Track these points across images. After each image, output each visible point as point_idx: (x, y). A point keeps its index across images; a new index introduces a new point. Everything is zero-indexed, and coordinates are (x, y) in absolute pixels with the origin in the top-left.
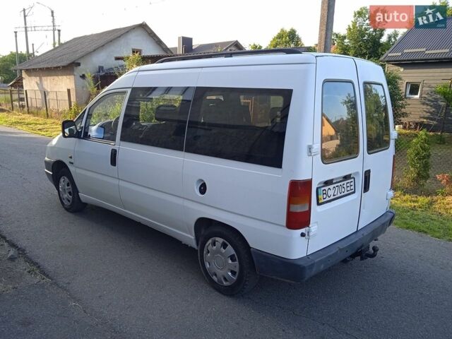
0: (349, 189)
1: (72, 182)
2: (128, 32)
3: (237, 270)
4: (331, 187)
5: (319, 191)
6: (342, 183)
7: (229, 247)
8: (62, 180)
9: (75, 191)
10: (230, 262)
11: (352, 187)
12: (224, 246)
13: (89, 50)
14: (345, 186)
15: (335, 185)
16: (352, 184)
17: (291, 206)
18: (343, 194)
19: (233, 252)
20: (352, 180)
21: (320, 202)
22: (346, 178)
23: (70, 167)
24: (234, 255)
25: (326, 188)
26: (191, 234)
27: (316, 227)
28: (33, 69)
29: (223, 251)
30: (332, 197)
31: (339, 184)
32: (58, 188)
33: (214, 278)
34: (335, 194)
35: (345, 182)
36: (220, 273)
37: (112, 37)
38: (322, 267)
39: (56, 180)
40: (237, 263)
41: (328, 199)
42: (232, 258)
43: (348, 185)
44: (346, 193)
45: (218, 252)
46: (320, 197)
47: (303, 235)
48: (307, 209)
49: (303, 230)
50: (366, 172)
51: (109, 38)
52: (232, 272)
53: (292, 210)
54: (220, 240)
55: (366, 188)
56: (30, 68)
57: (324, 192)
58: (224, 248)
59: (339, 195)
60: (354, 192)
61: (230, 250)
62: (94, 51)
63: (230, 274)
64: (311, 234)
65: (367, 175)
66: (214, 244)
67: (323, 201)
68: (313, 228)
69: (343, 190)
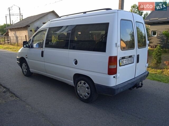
0: (131, 61)
1: (27, 65)
2: (47, 14)
3: (90, 92)
4: (125, 60)
5: (120, 60)
6: (128, 59)
7: (86, 84)
8: (23, 64)
9: (28, 68)
10: (87, 89)
11: (133, 61)
12: (85, 84)
13: (33, 21)
15: (126, 59)
16: (133, 59)
17: (110, 66)
18: (129, 63)
20: (133, 58)
22: (130, 57)
23: (27, 59)
24: (88, 87)
25: (123, 60)
26: (72, 81)
28: (12, 28)
29: (84, 86)
30: (125, 64)
31: (127, 59)
32: (22, 68)
33: (81, 96)
34: (126, 62)
35: (130, 59)
36: (83, 94)
37: (42, 16)
38: (122, 90)
39: (21, 65)
40: (89, 90)
41: (123, 64)
42: (88, 88)
44: (130, 63)
45: (82, 86)
46: (120, 63)
47: (114, 77)
48: (116, 67)
49: (114, 75)
50: (137, 55)
51: (40, 17)
53: (110, 68)
54: (83, 82)
55: (138, 61)
56: (11, 28)
58: (85, 85)
59: (128, 63)
60: (133, 63)
62: (35, 21)
63: (87, 94)
64: (117, 77)
65: (138, 56)
66: (81, 83)
67: (121, 65)
68: (118, 74)
69: (129, 61)
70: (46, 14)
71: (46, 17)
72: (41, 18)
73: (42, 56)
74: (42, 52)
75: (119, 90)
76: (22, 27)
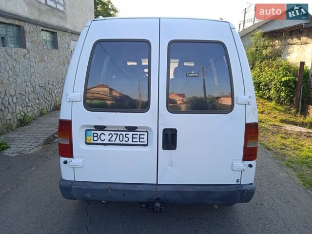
0: (134, 140)
4: (107, 133)
6: (124, 133)
11: (145, 140)
16: (145, 137)
18: (124, 142)
25: (99, 133)
27: (81, 160)
30: (106, 142)
31: (119, 133)
34: (113, 139)
35: (131, 133)
41: (99, 141)
43: (135, 136)
44: (130, 142)
47: (65, 162)
48: (68, 143)
55: (169, 146)
57: (96, 135)
59: (118, 142)
60: (146, 145)
65: (169, 133)
67: (92, 142)
69: (127, 139)
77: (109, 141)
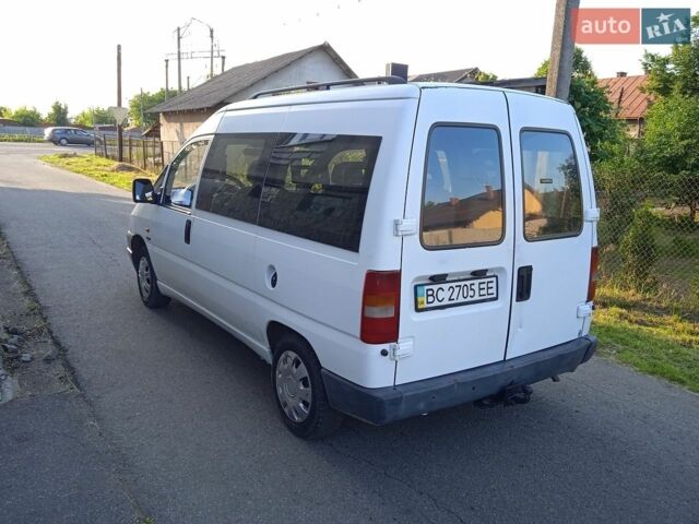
0: (482, 292)
1: (150, 267)
2: (300, 58)
3: (309, 400)
4: (445, 286)
5: (420, 290)
6: (468, 283)
7: (302, 365)
8: (141, 262)
9: (153, 279)
10: (302, 387)
11: (494, 291)
12: (297, 363)
13: (246, 84)
14: (476, 287)
15: (454, 284)
16: (494, 285)
17: (367, 308)
18: (469, 299)
19: (306, 374)
20: (494, 279)
21: (420, 306)
22: (478, 274)
23: (149, 245)
24: (307, 378)
25: (435, 287)
27: (411, 343)
28: (172, 112)
29: (295, 370)
30: (446, 302)
31: (462, 283)
32: (137, 270)
33: (286, 410)
34: (454, 296)
35: (476, 282)
36: (291, 402)
37: (280, 65)
38: (422, 405)
40: (310, 389)
41: (436, 303)
42: (304, 382)
43: (482, 286)
44: (477, 297)
45: (289, 372)
46: (419, 299)
47: (384, 353)
48: (391, 314)
49: (386, 346)
50: (520, 269)
52: (304, 402)
53: (367, 314)
54: (293, 355)
55: (522, 295)
56: (170, 109)
57: (430, 293)
58: (297, 367)
59: (461, 300)
60: (496, 299)
61: (303, 371)
63: (301, 405)
64: (398, 353)
65: (524, 274)
66: (285, 361)
67: (426, 305)
68: (404, 345)
69: (471, 293)
70: (296, 57)
71: (294, 70)
72: (276, 72)
73: (187, 239)
74: (189, 225)
75: (403, 406)
76: (203, 109)
77: (450, 300)
